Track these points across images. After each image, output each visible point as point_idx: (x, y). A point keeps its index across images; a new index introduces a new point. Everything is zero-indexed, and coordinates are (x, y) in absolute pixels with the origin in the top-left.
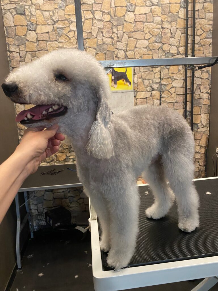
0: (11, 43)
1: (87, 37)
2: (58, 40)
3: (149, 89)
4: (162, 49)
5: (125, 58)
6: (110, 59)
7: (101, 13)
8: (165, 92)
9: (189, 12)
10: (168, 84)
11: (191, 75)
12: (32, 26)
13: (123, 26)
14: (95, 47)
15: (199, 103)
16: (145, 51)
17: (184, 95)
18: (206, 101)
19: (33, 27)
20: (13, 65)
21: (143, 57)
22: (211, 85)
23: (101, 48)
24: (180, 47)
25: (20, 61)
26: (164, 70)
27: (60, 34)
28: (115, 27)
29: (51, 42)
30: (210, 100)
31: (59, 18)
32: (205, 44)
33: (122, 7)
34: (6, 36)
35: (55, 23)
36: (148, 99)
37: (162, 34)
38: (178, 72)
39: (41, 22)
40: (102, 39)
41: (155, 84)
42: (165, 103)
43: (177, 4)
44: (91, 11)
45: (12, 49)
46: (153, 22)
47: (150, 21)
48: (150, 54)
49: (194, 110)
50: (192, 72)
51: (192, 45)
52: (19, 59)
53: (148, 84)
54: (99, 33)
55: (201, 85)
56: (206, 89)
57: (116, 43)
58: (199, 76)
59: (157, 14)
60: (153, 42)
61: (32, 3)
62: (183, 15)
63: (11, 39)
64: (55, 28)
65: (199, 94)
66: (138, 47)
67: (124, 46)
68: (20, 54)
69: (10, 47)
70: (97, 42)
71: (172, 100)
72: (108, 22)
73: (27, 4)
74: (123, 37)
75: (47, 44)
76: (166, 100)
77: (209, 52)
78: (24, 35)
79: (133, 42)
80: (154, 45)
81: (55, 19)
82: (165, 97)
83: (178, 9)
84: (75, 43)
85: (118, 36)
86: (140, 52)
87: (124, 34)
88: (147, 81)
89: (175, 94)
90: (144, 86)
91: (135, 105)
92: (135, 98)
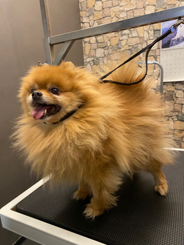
0: (84, 16)
2: (120, 4)
14: (155, 3)
23: (161, 4)
29: (114, 8)
34: (80, 10)
45: (85, 20)
63: (84, 12)
68: (89, 24)
69: (83, 20)
75: (110, 10)
78: (93, 6)
84: (135, 3)
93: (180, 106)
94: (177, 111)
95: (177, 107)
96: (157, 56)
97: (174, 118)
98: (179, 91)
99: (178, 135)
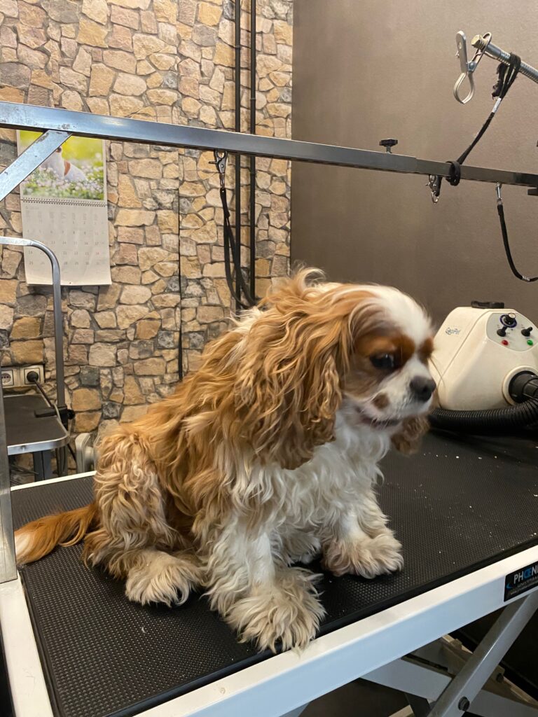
3: (149, 203)
4: (181, 107)
8: (188, 215)
9: (242, 31)
10: (195, 198)
11: (248, 181)
13: (78, 28)
15: (267, 250)
16: (136, 103)
17: (234, 229)
18: (281, 248)
22: (291, 210)
23: (13, 74)
24: (223, 111)
26: (187, 160)
28: (54, 23)
30: (290, 244)
32: (276, 114)
36: (146, 228)
37: (179, 71)
40: (16, 49)
41: (164, 193)
42: (189, 244)
43: (215, 7)
46: (156, 35)
47: (149, 30)
48: (150, 116)
49: (256, 266)
50: (251, 175)
51: (250, 111)
53: (147, 190)
54: (7, 30)
55: (270, 208)
56: (282, 219)
58: (266, 188)
59: (167, 19)
60: (159, 85)
62: (228, 35)
65: (267, 230)
66: (119, 92)
67: (79, 82)
70: (1, 52)
71: (206, 237)
72: (33, 5)
74: (77, 56)
76: (190, 236)
77: (286, 134)
79: (105, 75)
80: (161, 92)
82: (189, 229)
83: (216, 19)
85: (63, 49)
86: (123, 103)
87: (81, 49)
88: (143, 182)
89: (213, 222)
90: (137, 194)
91: (113, 241)
92: (113, 223)
93: (82, 350)
94: (76, 363)
95: (76, 354)
96: (9, 213)
97: (70, 383)
98: (77, 312)
99: (85, 425)
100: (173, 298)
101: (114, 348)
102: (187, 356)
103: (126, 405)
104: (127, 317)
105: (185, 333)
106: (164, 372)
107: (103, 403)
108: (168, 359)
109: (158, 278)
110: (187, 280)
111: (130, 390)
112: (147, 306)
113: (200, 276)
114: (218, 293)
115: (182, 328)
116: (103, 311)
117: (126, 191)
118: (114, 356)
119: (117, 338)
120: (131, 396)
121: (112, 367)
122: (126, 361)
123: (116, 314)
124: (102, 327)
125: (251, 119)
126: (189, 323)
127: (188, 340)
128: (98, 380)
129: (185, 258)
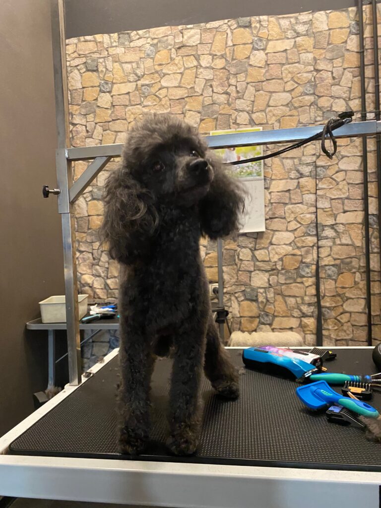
0: (76, 112)
1: (186, 95)
2: (143, 102)
3: (293, 174)
4: (317, 105)
5: (250, 123)
6: (223, 127)
7: (211, 57)
8: (324, 179)
9: (366, 39)
10: (329, 166)
12: (105, 87)
13: (247, 74)
14: (200, 108)
16: (284, 110)
17: (363, 185)
19: (107, 88)
20: (77, 144)
21: (281, 120)
23: (209, 111)
24: (352, 100)
25: (86, 138)
27: (146, 94)
28: (233, 76)
29: (133, 107)
31: (146, 70)
33: (244, 44)
34: (70, 103)
35: (139, 78)
36: (291, 192)
37: (315, 81)
38: (348, 144)
39: (119, 79)
40: (212, 96)
41: (304, 166)
42: (324, 200)
43: (344, 29)
44: (194, 57)
45: (77, 120)
46: (298, 62)
47: (293, 61)
48: (294, 116)
51: (374, 95)
52: (85, 134)
53: (292, 165)
54: (207, 87)
57: (233, 101)
59: (306, 50)
60: (300, 94)
61: (108, 54)
62: (355, 45)
63: (77, 106)
64: (139, 86)
66: (273, 105)
67: (247, 106)
68: (86, 127)
69: (73, 118)
70: (203, 101)
71: (339, 193)
72: (221, 69)
73: (102, 56)
74: (247, 91)
75: (126, 110)
76: (325, 194)
78: (94, 100)
79: (263, 97)
80: (302, 99)
81: (139, 72)
82: (324, 189)
83: (344, 37)
84: (169, 105)
85: (238, 89)
86: (275, 112)
87: (249, 86)
88: (289, 161)
89: (345, 182)
90: (285, 170)
91: (268, 202)
92: (268, 191)
93: (246, 275)
94: (242, 283)
95: (243, 278)
97: (239, 297)
98: (243, 250)
99: (248, 326)
100: (311, 240)
101: (267, 274)
102: (324, 284)
103: (276, 316)
104: (277, 253)
105: (322, 266)
106: (304, 294)
107: (260, 312)
108: (307, 284)
109: (299, 225)
110: (323, 226)
111: (279, 306)
112: (291, 246)
113: (334, 222)
114: (350, 235)
115: (320, 263)
116: (260, 249)
117: (277, 168)
118: (267, 280)
119: (269, 268)
120: (280, 310)
121: (266, 288)
122: (276, 284)
123: (268, 251)
124: (260, 260)
125: (376, 100)
126: (325, 259)
127: (324, 271)
128: (257, 296)
129: (322, 211)
